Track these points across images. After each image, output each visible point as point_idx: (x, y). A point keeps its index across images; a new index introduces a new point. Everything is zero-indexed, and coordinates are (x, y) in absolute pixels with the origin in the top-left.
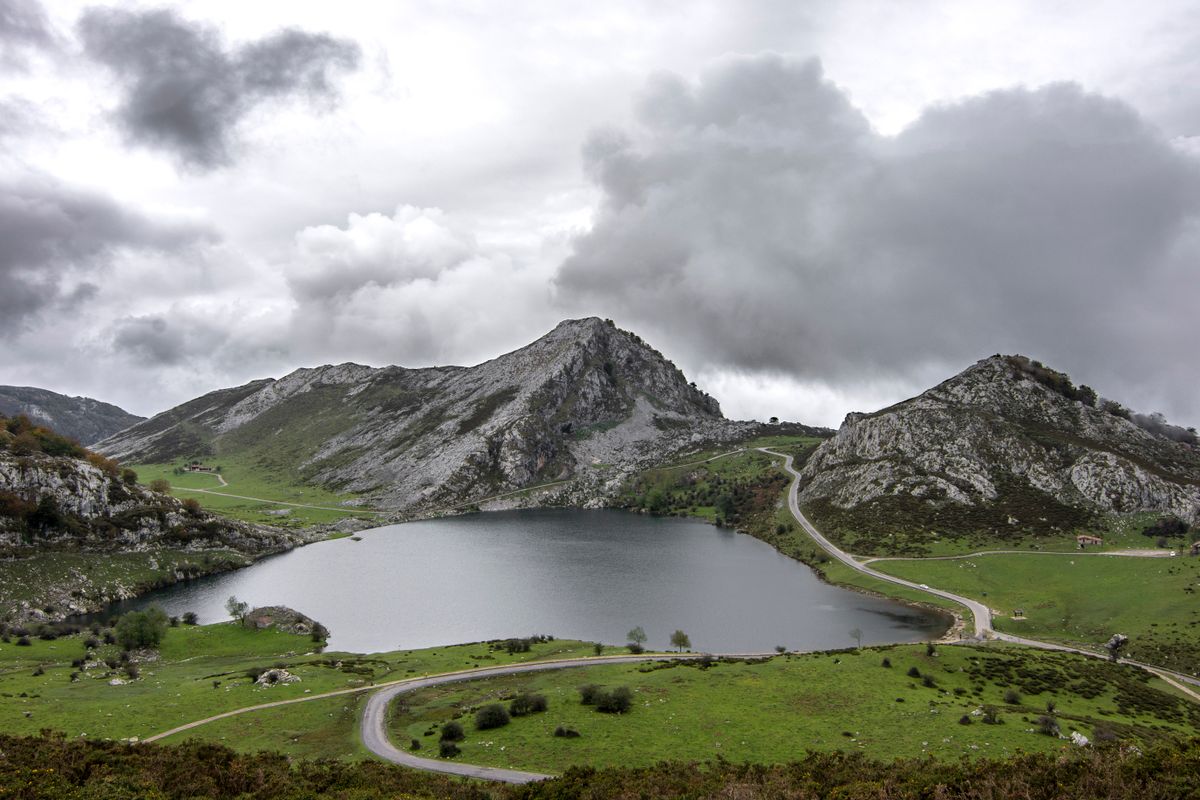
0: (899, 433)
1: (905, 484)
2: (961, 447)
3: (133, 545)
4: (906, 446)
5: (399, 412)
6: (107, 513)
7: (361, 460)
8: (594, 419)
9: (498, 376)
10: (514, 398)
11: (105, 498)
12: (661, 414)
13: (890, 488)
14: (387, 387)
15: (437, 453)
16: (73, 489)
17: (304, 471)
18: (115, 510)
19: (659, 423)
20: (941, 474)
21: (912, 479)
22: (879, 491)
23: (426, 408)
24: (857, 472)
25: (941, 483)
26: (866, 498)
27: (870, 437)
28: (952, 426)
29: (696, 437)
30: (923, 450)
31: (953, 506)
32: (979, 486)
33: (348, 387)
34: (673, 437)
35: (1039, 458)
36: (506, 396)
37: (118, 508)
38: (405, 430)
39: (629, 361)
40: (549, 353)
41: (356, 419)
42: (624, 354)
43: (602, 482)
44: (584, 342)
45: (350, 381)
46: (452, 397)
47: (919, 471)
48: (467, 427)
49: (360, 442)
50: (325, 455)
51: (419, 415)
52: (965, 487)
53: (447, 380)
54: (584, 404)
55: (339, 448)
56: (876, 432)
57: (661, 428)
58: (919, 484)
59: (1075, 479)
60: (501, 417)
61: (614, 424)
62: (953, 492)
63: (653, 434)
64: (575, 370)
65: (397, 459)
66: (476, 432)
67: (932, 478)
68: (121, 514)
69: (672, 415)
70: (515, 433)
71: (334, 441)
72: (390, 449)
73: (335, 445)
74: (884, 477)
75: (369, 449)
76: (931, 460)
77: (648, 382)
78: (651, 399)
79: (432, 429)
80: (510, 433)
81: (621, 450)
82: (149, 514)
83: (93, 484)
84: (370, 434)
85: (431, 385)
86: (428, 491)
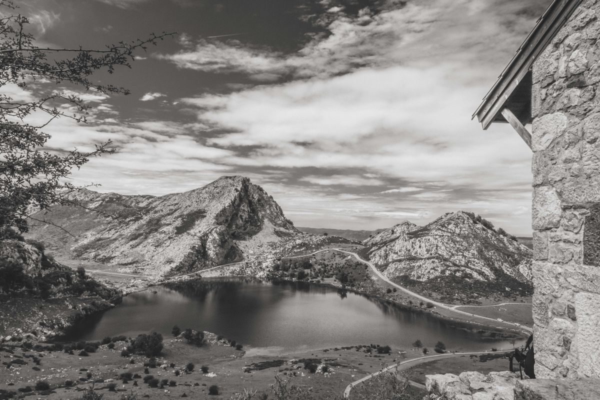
0: (437, 246)
1: (450, 270)
2: (473, 254)
3: (55, 294)
4: (443, 251)
5: (128, 220)
6: (40, 275)
7: (113, 246)
8: (245, 229)
9: (188, 203)
10: (205, 216)
11: (40, 265)
12: (277, 229)
13: (443, 272)
14: (114, 205)
15: (168, 244)
16: (25, 259)
17: (75, 251)
18: (44, 273)
19: (278, 234)
20: (467, 266)
21: (453, 268)
22: (438, 274)
23: (146, 218)
24: (418, 264)
25: (468, 271)
26: (432, 277)
27: (420, 247)
28: (465, 244)
29: (298, 242)
30: (453, 255)
31: (477, 282)
32: (487, 273)
33: (87, 202)
34: (286, 241)
35: (506, 261)
36: (200, 214)
37: (47, 272)
38: (136, 229)
39: (259, 200)
40: (218, 193)
41: (99, 222)
42: (256, 197)
43: (260, 263)
44: (239, 189)
45: (87, 199)
46: (161, 213)
47: (455, 265)
48: (180, 230)
49: (106, 235)
50: (86, 242)
51: (142, 222)
52: (481, 273)
53: (150, 203)
54: (241, 222)
55: (93, 238)
56: (423, 245)
57: (279, 236)
58: (458, 271)
59: (521, 271)
60: (201, 227)
61: (255, 233)
62: (475, 275)
63: (276, 239)
64: (236, 203)
65: (141, 246)
66: (189, 234)
67: (463, 268)
68: (47, 275)
69: (282, 229)
70: (215, 235)
71: (89, 234)
72: (131, 240)
73: (90, 237)
74: (438, 267)
75: (115, 239)
76: (458, 259)
77: (268, 211)
78: (271, 221)
79: (156, 230)
80: (212, 235)
81: (261, 246)
82: (62, 276)
83: (34, 257)
84: (113, 231)
85: (141, 205)
86: (173, 265)
